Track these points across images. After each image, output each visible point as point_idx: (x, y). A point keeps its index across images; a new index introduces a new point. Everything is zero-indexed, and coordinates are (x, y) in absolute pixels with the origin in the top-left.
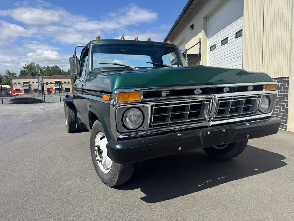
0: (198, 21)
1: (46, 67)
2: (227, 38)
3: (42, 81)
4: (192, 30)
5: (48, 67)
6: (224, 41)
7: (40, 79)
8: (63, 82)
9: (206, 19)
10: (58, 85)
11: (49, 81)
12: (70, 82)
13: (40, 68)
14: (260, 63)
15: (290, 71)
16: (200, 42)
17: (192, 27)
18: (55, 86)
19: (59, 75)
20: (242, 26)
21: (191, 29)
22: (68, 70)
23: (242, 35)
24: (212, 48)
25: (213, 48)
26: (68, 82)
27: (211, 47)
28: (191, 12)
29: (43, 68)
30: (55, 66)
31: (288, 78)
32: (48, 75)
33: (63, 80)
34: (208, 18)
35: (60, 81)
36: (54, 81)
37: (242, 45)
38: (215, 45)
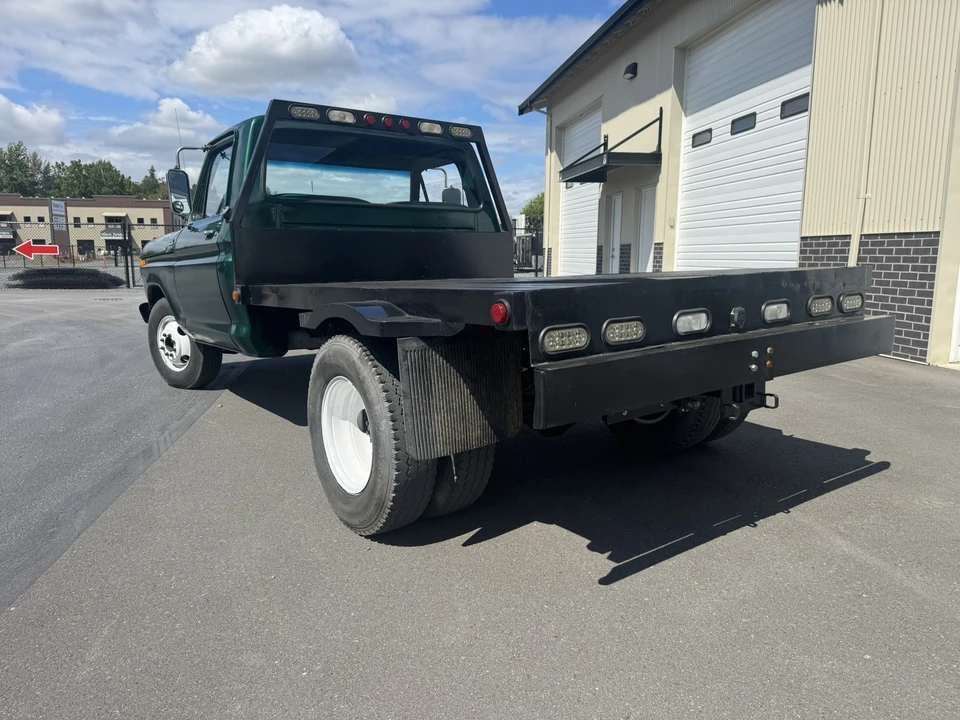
0: (654, 53)
1: (68, 164)
2: (754, 114)
3: (63, 213)
4: (631, 78)
5: (76, 165)
6: (743, 124)
7: (57, 206)
8: (134, 221)
9: (685, 51)
10: (117, 231)
11: (83, 213)
12: (161, 221)
13: (43, 167)
14: (859, 192)
15: (942, 218)
16: (660, 119)
17: (633, 70)
18: (107, 231)
19: (115, 193)
20: (809, 83)
21: (630, 75)
22: (143, 178)
23: (807, 110)
24: (699, 140)
25: (701, 138)
26: (154, 221)
27: (694, 136)
28: (631, 25)
29: (58, 166)
30: (100, 162)
31: (937, 234)
32: (77, 192)
33: (134, 214)
34: (690, 50)
35: (124, 215)
36: (101, 213)
37: (805, 136)
38: (710, 131)
